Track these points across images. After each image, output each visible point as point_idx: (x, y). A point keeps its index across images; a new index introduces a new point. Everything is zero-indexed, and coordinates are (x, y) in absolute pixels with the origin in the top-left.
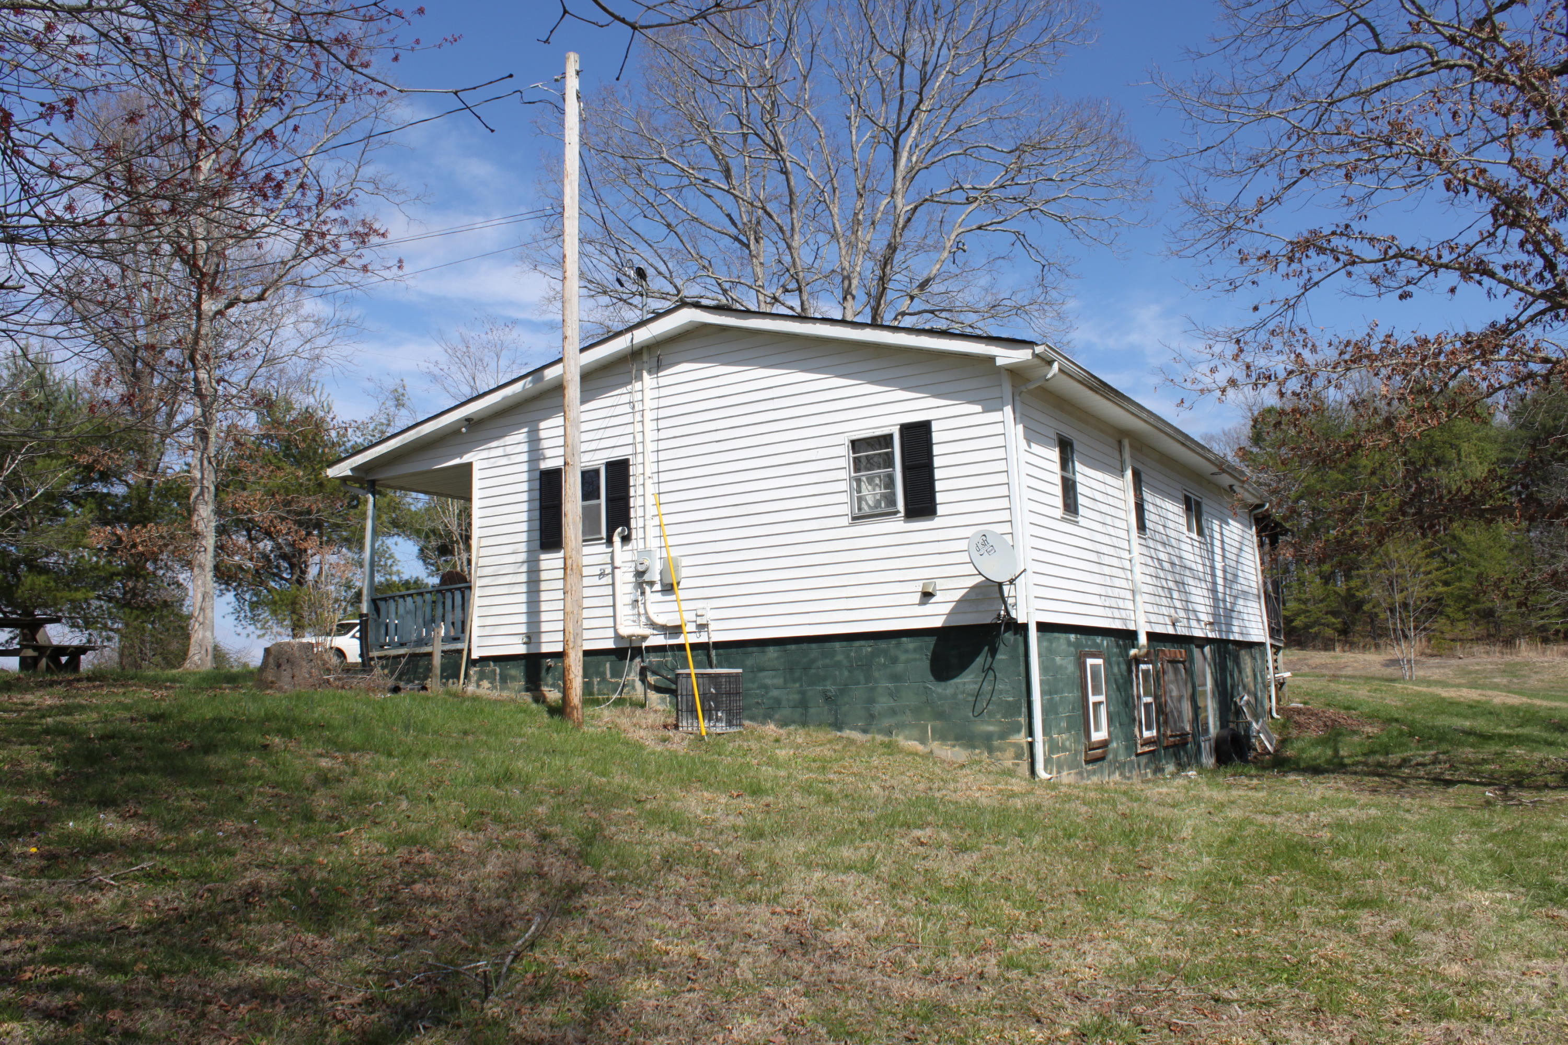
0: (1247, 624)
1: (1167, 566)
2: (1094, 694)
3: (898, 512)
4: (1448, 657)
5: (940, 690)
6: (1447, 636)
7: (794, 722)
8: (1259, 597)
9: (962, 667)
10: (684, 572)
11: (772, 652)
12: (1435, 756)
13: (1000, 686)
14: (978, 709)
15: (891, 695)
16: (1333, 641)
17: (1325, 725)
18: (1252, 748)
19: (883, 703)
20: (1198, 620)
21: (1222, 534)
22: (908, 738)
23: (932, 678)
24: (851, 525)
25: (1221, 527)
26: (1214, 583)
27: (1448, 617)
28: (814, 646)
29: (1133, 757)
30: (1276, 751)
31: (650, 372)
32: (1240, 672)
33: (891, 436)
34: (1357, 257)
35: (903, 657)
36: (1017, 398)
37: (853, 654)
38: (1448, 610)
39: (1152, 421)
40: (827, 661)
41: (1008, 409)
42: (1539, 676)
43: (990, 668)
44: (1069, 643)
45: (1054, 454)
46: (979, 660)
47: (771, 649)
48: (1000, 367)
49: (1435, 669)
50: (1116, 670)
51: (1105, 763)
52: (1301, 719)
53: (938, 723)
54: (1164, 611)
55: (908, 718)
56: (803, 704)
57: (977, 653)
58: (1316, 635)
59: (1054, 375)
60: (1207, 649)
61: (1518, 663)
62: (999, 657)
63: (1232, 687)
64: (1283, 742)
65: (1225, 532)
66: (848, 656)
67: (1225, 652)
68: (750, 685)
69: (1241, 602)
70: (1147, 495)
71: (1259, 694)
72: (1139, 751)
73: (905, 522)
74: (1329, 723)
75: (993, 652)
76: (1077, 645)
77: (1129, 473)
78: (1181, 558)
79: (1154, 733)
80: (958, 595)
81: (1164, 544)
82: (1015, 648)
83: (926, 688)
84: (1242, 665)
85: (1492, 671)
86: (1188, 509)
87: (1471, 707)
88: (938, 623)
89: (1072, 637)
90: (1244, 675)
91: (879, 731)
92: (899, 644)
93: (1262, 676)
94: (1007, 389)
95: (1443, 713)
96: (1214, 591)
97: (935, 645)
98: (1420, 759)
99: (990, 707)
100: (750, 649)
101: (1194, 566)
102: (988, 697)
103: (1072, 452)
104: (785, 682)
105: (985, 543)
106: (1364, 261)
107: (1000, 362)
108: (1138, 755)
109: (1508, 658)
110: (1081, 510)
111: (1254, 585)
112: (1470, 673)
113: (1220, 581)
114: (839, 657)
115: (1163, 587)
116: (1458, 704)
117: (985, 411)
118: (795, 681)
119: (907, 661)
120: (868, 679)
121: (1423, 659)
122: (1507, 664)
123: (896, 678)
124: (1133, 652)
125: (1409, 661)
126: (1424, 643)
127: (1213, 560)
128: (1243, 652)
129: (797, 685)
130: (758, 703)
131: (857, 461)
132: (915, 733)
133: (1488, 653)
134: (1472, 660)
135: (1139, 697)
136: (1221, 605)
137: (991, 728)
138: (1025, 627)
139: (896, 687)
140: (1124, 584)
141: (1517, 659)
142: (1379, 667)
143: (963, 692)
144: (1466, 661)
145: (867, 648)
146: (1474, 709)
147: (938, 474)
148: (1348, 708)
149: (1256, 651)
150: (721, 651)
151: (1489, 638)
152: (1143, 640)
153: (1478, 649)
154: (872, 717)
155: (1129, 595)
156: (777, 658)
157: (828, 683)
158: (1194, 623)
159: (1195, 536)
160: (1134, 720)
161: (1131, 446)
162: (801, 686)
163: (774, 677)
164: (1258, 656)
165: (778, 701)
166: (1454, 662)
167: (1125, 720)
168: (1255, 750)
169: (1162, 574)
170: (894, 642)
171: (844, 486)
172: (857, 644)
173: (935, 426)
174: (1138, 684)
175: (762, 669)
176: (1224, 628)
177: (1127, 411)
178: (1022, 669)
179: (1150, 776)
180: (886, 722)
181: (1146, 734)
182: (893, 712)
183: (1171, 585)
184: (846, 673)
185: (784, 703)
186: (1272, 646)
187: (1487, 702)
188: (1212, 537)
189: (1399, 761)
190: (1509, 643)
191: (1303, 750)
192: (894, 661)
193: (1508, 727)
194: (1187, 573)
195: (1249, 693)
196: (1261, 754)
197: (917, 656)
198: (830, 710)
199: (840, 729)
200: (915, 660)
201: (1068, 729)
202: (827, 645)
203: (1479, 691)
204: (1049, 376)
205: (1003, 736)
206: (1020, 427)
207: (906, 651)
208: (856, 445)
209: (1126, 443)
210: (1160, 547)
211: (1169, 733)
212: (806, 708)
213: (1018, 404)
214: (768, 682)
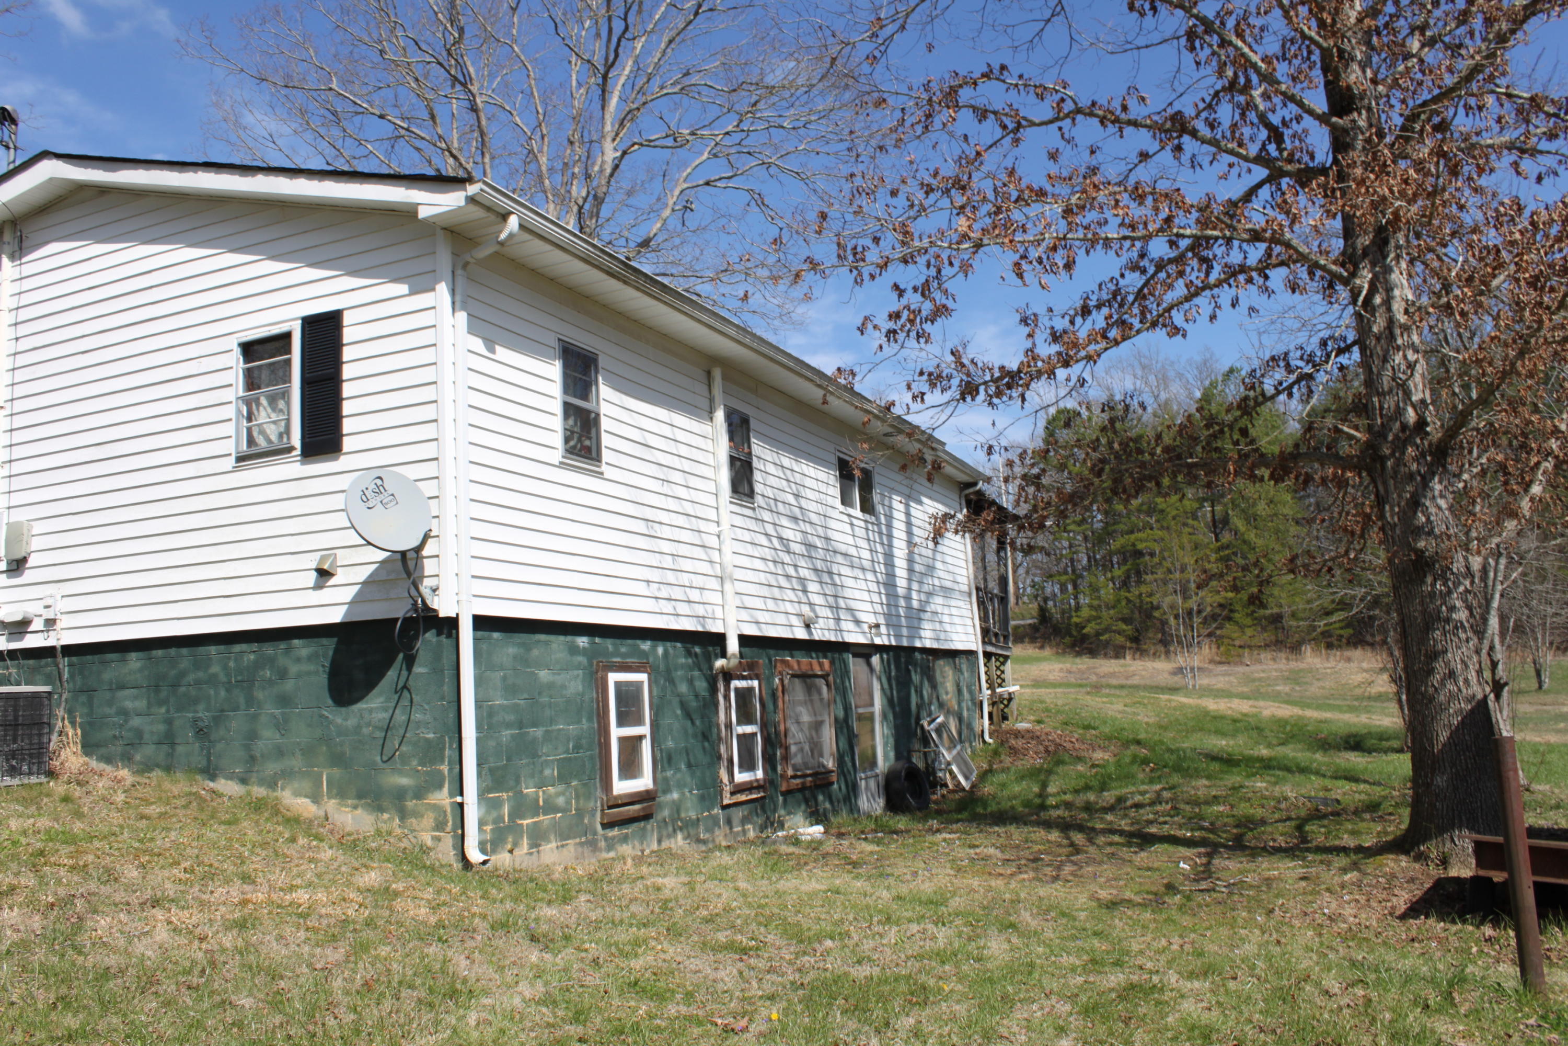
0: (947, 627)
1: (797, 548)
2: (621, 723)
3: (291, 449)
4: (1236, 664)
5: (339, 721)
6: (1237, 643)
7: (158, 766)
8: (970, 595)
9: (370, 685)
10: (36, 543)
11: (135, 660)
12: (1158, 793)
13: (417, 716)
14: (388, 752)
15: (278, 727)
16: (1123, 648)
17: (1047, 751)
18: (940, 784)
19: (268, 737)
20: (857, 622)
21: (908, 514)
22: (297, 794)
23: (330, 702)
24: (235, 469)
25: (907, 506)
26: (891, 575)
27: (1237, 623)
28: (184, 651)
29: (716, 811)
30: (973, 786)
31: (12, 258)
32: (934, 686)
33: (287, 336)
34: (1025, 118)
35: (294, 669)
36: (459, 272)
37: (232, 664)
38: (1236, 615)
39: (755, 345)
40: (201, 674)
41: (443, 289)
42: (1321, 684)
43: (405, 687)
44: (574, 650)
45: (554, 370)
46: (391, 674)
47: (133, 655)
48: (425, 220)
49: (1221, 678)
50: (683, 688)
51: (651, 825)
52: (1019, 743)
53: (336, 772)
54: (789, 608)
55: (296, 762)
56: (169, 740)
57: (388, 665)
58: (1107, 643)
59: (511, 235)
60: (875, 660)
61: (1301, 670)
62: (418, 669)
63: (919, 707)
64: (984, 775)
65: (913, 512)
66: (225, 667)
67: (908, 663)
68: (108, 710)
69: (938, 600)
70: (758, 448)
71: (965, 713)
72: (726, 802)
73: (303, 463)
74: (1051, 748)
75: (410, 661)
76: (589, 654)
77: (720, 415)
78: (827, 539)
79: (760, 774)
80: (363, 573)
81: (795, 519)
82: (437, 658)
83: (322, 716)
84: (939, 678)
85: (1277, 678)
86: (842, 476)
87: (1235, 721)
88: (335, 616)
89: (582, 641)
90: (941, 691)
91: (261, 782)
92: (288, 650)
93: (971, 692)
94: (444, 259)
95: (1201, 730)
96: (889, 583)
97: (336, 651)
98: (1138, 798)
99: (404, 748)
100: (109, 656)
101: (852, 551)
102: (402, 731)
103: (597, 372)
104: (149, 705)
105: (379, 489)
106: (1032, 124)
107: (423, 213)
108: (724, 807)
109: (1293, 665)
110: (606, 455)
111: (965, 581)
112: (1254, 680)
113: (901, 572)
114: (215, 669)
115: (788, 576)
116: (1222, 717)
117: (413, 293)
118: (161, 703)
119: (299, 676)
120: (251, 701)
121: (1211, 667)
122: (1291, 671)
123: (284, 701)
124: (720, 663)
125: (1192, 669)
126: (1214, 650)
127: (890, 546)
128: (941, 662)
129: (163, 710)
130: (115, 737)
131: (248, 373)
132: (306, 785)
133: (1274, 659)
134: (1258, 667)
135: (729, 726)
136: (902, 602)
137: (404, 781)
138: (452, 624)
139: (283, 714)
140: (705, 568)
141: (1301, 665)
142: (1166, 675)
143: (369, 724)
144: (1253, 668)
145: (248, 653)
146: (1238, 725)
147: (347, 390)
148: (1087, 727)
149: (963, 663)
150: (74, 659)
151: (1278, 644)
152: (733, 646)
153: (1265, 655)
154: (252, 759)
155: (714, 584)
156: (141, 670)
157: (201, 707)
158: (848, 625)
159: (857, 512)
160: (719, 757)
161: (725, 378)
162: (168, 711)
163: (136, 698)
164: (964, 667)
165: (139, 733)
166: (1241, 669)
167: (701, 757)
168: (946, 785)
169: (787, 558)
170: (283, 645)
171: (229, 412)
172: (237, 648)
173: (347, 318)
174: (728, 708)
175: (122, 687)
176: (905, 632)
177: (699, 321)
178: (447, 689)
179: (752, 834)
180: (271, 768)
181: (741, 777)
182: (280, 753)
183: (804, 573)
184: (223, 693)
185: (147, 736)
186: (987, 655)
187: (1255, 715)
188: (889, 517)
189: (1112, 801)
190: (1296, 648)
191: (1003, 785)
192: (283, 674)
193: (1269, 746)
194: (840, 559)
195: (948, 713)
196: (953, 791)
197: (312, 668)
198: (202, 749)
199: (213, 778)
200: (309, 673)
201: (563, 778)
202: (202, 650)
203: (1251, 702)
204: (503, 236)
205: (419, 794)
206: (462, 316)
207: (298, 660)
208: (249, 349)
209: (717, 373)
210: (784, 522)
211: (790, 772)
212: (173, 744)
213: (460, 281)
214: (129, 704)
